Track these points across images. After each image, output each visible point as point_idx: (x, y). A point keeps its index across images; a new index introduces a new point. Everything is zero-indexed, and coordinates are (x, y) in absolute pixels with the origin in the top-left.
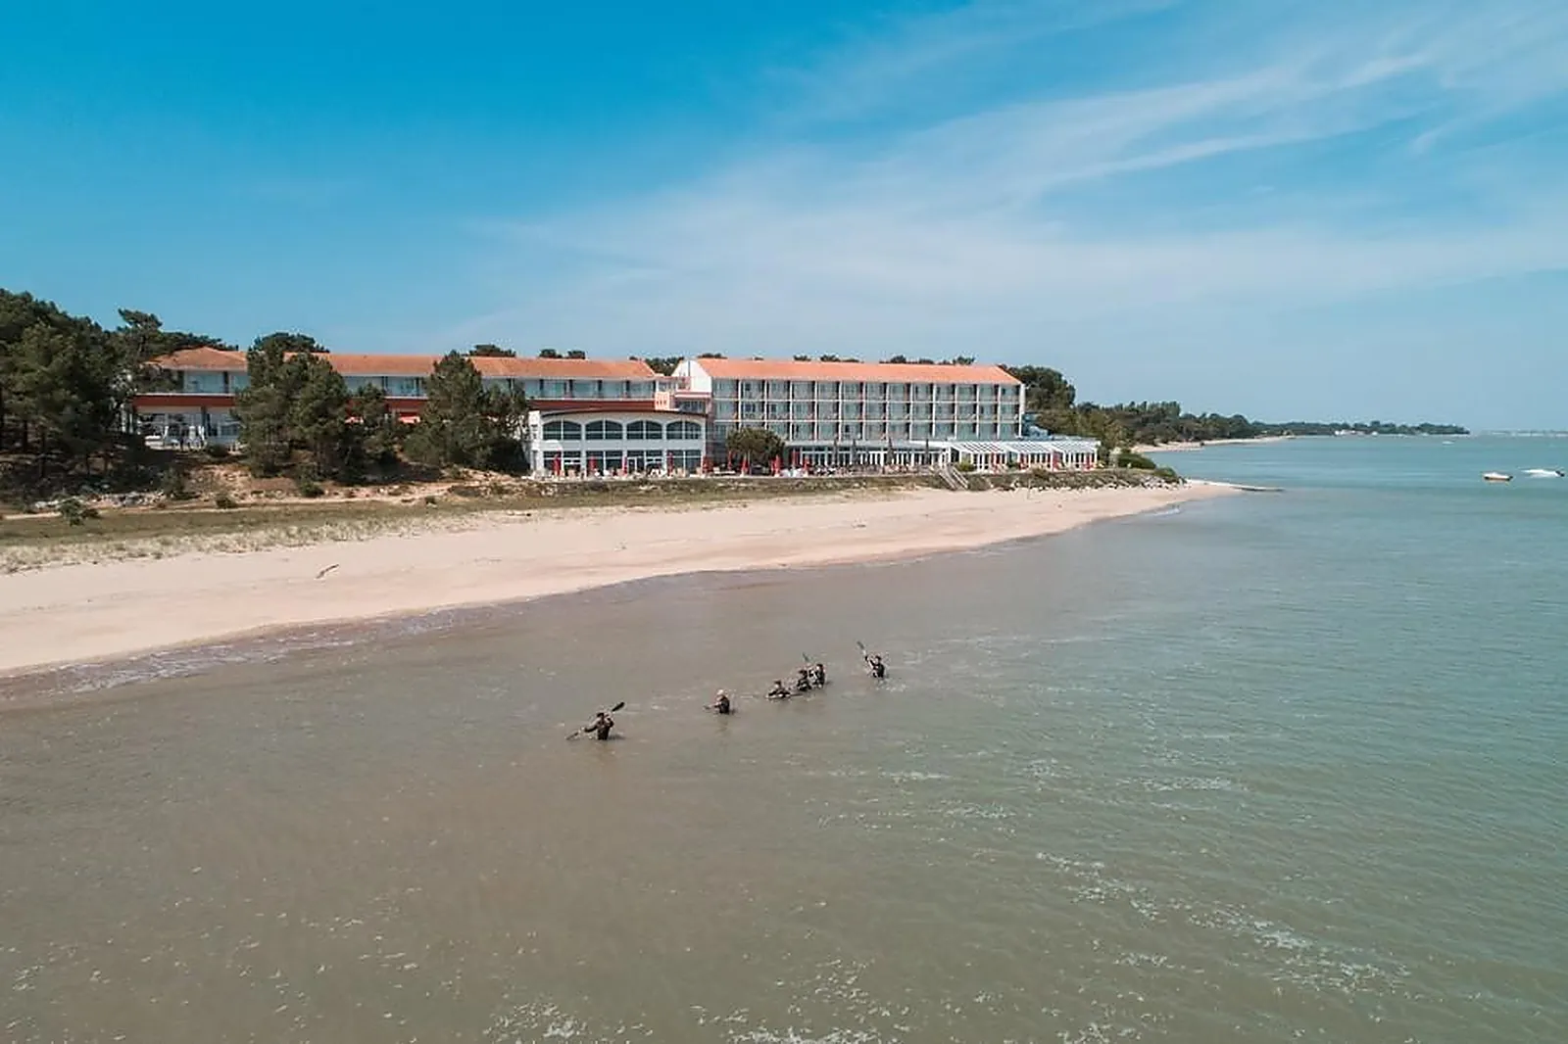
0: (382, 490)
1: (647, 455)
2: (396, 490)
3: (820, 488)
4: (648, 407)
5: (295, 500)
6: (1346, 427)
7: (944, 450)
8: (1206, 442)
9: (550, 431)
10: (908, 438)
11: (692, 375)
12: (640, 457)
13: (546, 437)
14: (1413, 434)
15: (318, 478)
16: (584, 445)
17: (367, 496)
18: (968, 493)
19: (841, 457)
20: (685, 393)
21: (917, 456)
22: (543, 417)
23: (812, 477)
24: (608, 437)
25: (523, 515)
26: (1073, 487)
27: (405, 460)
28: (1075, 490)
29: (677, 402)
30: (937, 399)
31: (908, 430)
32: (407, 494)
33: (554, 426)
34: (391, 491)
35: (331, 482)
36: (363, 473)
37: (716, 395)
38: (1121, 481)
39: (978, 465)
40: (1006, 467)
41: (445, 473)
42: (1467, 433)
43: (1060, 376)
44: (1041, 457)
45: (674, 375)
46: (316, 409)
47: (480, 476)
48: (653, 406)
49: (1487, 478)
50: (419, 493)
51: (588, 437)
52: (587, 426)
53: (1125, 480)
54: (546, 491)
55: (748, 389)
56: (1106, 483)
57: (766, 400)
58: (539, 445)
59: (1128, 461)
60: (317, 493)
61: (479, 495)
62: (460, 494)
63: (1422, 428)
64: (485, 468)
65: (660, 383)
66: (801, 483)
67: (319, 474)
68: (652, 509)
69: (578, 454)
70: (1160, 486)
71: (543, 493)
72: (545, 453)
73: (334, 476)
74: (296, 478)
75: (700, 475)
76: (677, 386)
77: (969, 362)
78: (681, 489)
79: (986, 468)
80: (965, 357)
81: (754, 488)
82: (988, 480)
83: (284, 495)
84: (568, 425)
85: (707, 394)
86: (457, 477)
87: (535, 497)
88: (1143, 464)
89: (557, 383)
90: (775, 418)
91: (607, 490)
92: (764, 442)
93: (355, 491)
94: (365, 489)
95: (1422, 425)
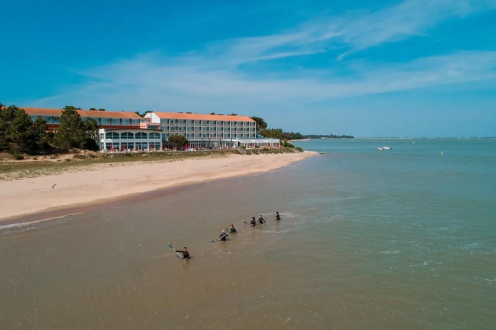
0: (48, 157)
1: (142, 144)
2: (53, 157)
3: (201, 155)
4: (138, 128)
5: (14, 161)
6: (324, 136)
7: (235, 142)
8: (291, 141)
9: (108, 136)
10: (223, 138)
11: (152, 117)
12: (140, 145)
13: (107, 138)
14: (341, 138)
15: (21, 152)
16: (120, 141)
17: (42, 159)
18: (247, 155)
19: (203, 144)
20: (150, 123)
21: (227, 144)
22: (106, 131)
23: (197, 151)
24: (129, 138)
25: (109, 164)
26: (275, 153)
27: (53, 146)
28: (276, 154)
29: (149, 126)
30: (231, 126)
31: (222, 136)
32: (58, 158)
33: (110, 134)
34: (51, 157)
35: (26, 154)
36: (38, 151)
37: (162, 124)
38: (288, 151)
39: (247, 147)
40: (255, 147)
41: (70, 150)
42: (354, 138)
43: (263, 120)
44: (264, 144)
45: (145, 117)
46: (20, 127)
47: (83, 151)
48: (140, 127)
49: (378, 150)
50: (63, 158)
51: (122, 138)
52: (121, 134)
53: (289, 151)
54: (110, 156)
55: (172, 122)
56: (284, 152)
57: (178, 126)
58: (104, 141)
59: (287, 145)
60: (22, 158)
61: (85, 158)
62: (78, 158)
63: (343, 137)
64: (85, 149)
65: (142, 120)
66: (195, 153)
67: (20, 151)
68: (153, 162)
69: (118, 144)
70: (298, 153)
71: (109, 157)
72: (106, 143)
73: (26, 152)
74: (12, 153)
75: (161, 150)
76: (147, 121)
77: (236, 115)
78: (157, 155)
79: (249, 147)
80: (234, 113)
81: (181, 155)
82: (251, 151)
83: (7, 159)
84: (115, 134)
85: (159, 124)
86: (75, 152)
87: (106, 159)
88: (292, 146)
89: (105, 119)
90: (181, 132)
91: (131, 156)
92: (182, 139)
93: (37, 157)
94: (41, 157)
95: (343, 136)
